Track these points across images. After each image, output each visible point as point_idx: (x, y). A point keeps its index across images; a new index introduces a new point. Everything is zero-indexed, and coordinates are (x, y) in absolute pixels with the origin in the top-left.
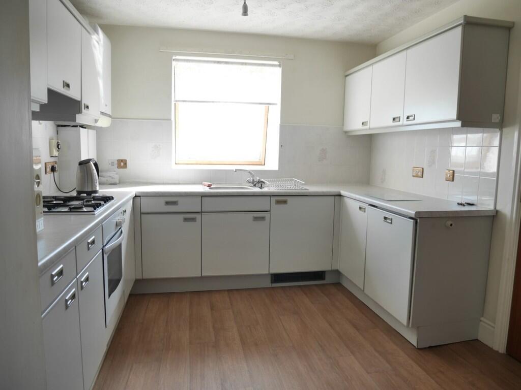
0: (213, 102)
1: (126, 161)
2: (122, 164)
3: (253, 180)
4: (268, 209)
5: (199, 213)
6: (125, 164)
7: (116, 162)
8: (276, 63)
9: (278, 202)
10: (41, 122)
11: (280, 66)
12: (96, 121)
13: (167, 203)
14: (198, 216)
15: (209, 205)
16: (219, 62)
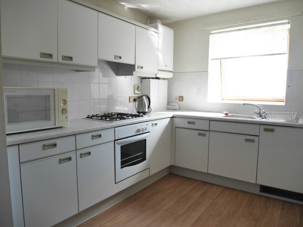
0: (236, 57)
1: (183, 97)
2: (181, 99)
3: (260, 112)
4: (258, 134)
5: (208, 131)
6: (182, 99)
7: (178, 98)
8: (287, 21)
9: (266, 130)
10: (127, 76)
11: (289, 23)
12: (156, 75)
13: (189, 123)
14: (207, 133)
15: (214, 126)
16: (239, 30)
